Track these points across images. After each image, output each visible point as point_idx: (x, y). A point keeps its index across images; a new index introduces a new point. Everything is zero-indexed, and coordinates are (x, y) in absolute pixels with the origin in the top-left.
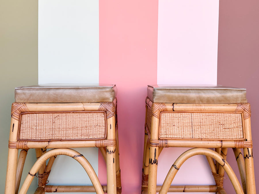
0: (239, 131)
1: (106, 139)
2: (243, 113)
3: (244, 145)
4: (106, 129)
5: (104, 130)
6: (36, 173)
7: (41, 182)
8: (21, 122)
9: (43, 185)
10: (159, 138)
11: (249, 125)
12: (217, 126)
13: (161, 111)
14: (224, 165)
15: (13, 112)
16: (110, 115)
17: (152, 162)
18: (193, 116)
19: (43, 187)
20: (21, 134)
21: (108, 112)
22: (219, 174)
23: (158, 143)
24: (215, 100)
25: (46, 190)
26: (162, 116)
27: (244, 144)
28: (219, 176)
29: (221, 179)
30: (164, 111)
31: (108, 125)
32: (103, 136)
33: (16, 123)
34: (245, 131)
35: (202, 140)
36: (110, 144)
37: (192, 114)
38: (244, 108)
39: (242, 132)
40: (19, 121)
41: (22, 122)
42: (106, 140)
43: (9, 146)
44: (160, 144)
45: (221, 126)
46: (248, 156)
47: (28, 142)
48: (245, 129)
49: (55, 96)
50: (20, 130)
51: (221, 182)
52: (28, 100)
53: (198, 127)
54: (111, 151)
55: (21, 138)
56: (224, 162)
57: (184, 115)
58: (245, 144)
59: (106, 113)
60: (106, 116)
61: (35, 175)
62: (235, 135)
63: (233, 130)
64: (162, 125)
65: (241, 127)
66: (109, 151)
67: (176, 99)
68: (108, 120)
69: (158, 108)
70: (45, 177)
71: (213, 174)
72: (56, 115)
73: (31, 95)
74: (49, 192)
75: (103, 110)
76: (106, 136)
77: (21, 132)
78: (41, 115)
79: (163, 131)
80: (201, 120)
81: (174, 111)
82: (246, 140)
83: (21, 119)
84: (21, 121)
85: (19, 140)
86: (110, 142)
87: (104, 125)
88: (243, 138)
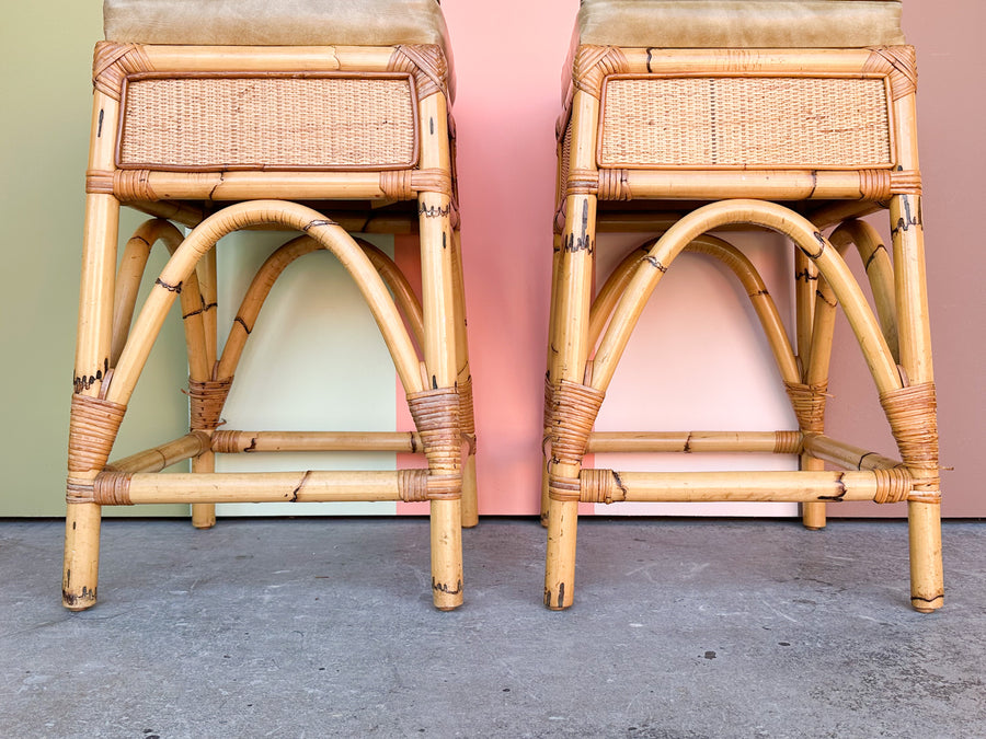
0: (876, 141)
1: (417, 167)
2: (890, 78)
3: (893, 186)
4: (417, 135)
5: (408, 140)
6: (181, 283)
7: (200, 414)
8: (126, 107)
9: (206, 427)
10: (599, 163)
11: (911, 119)
12: (800, 124)
13: (606, 72)
14: (821, 252)
15: (98, 71)
16: (428, 86)
17: (576, 243)
18: (716, 89)
19: (205, 434)
20: (128, 148)
21: (420, 76)
22: (809, 382)
23: (596, 179)
24: (793, 34)
25: (216, 444)
26: (610, 93)
27: (893, 179)
28: (808, 393)
29: (818, 401)
30: (615, 72)
31: (423, 122)
32: (407, 159)
33: (111, 108)
34: (895, 138)
35: (745, 169)
36: (431, 185)
37: (716, 82)
38: (893, 60)
39: (885, 143)
40: (120, 102)
41: (129, 109)
42: (415, 172)
43: (88, 184)
44: (601, 183)
45: (815, 122)
46: (905, 221)
47: (153, 173)
48: (895, 131)
49: (240, 16)
50: (123, 134)
51: (815, 413)
52: (149, 32)
53: (733, 126)
54: (436, 208)
55: (128, 159)
56: (822, 240)
57: (686, 89)
58: (894, 183)
59: (416, 82)
60: (416, 89)
61: (178, 288)
62: (862, 153)
63: (854, 137)
64: (610, 121)
65: (883, 126)
66: (429, 208)
67: (660, 30)
68: (423, 103)
69: (595, 62)
70: (215, 396)
71: (790, 389)
72: (244, 83)
73: (159, 15)
74: (229, 452)
75: (403, 68)
76: (415, 159)
77: (126, 140)
78: (194, 86)
79: (611, 142)
80: (746, 102)
81: (650, 71)
82: (901, 169)
83: (127, 99)
84: (126, 103)
85: (120, 166)
86: (430, 177)
87: (408, 121)
88: (890, 161)
